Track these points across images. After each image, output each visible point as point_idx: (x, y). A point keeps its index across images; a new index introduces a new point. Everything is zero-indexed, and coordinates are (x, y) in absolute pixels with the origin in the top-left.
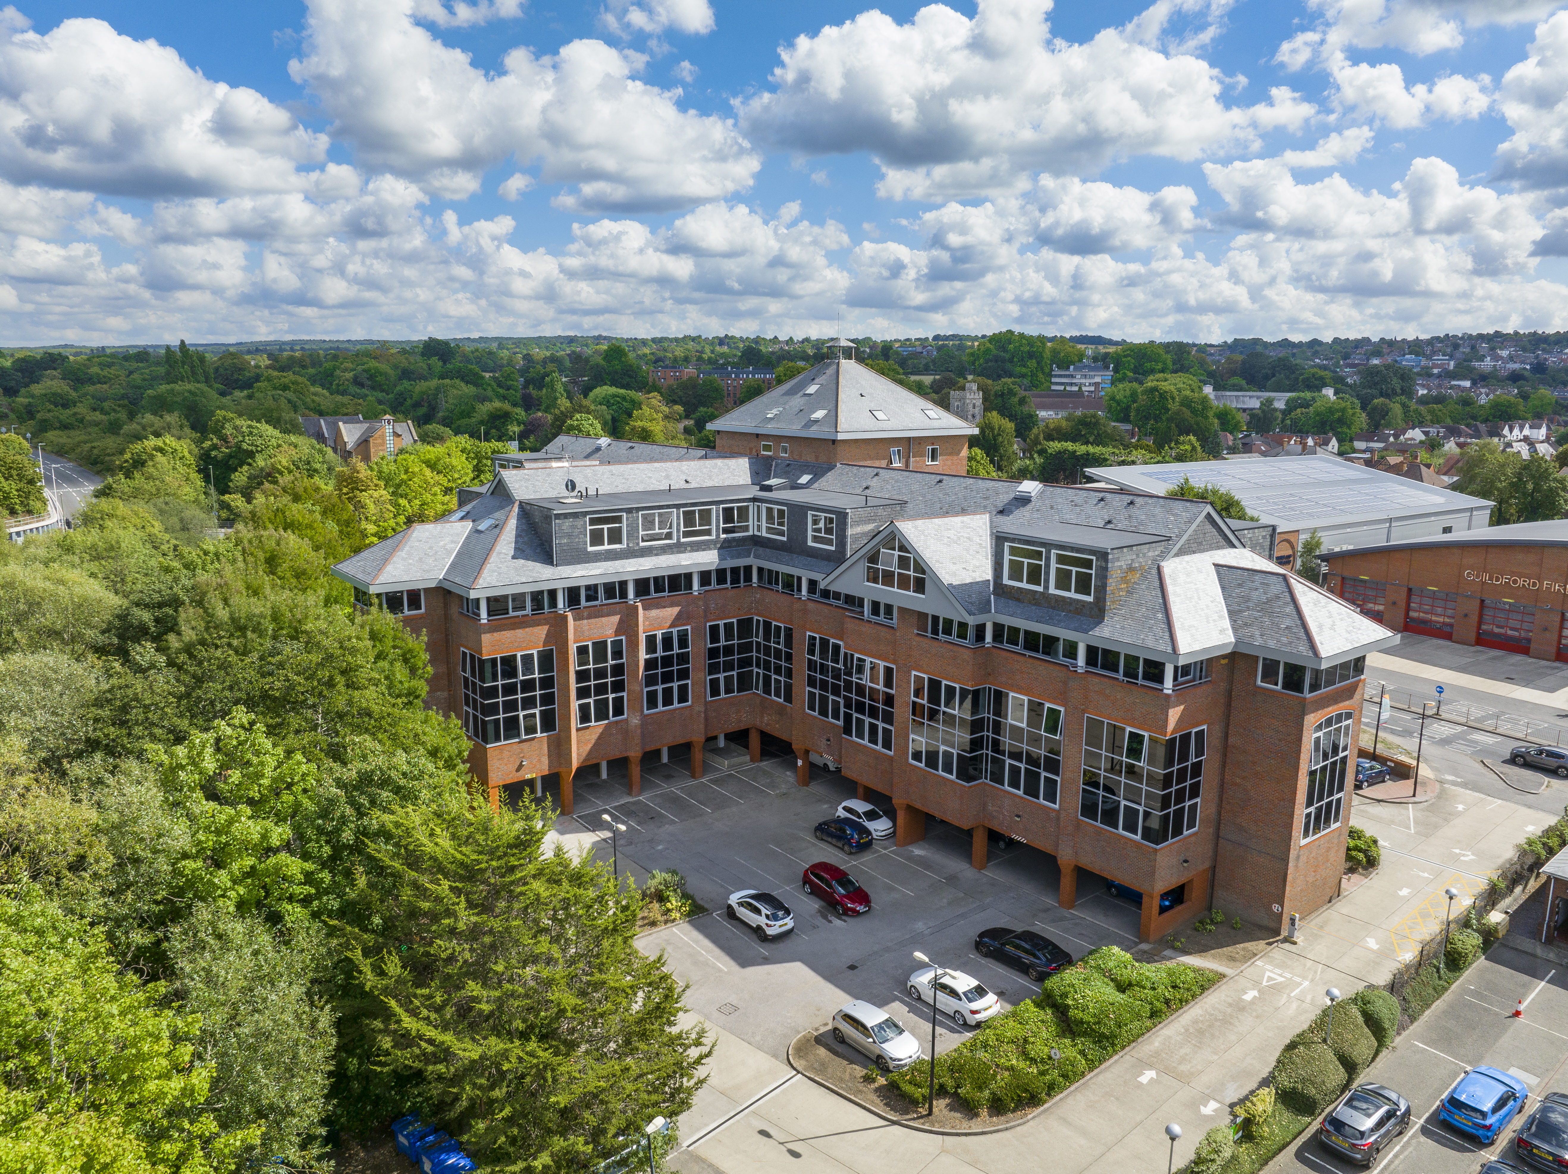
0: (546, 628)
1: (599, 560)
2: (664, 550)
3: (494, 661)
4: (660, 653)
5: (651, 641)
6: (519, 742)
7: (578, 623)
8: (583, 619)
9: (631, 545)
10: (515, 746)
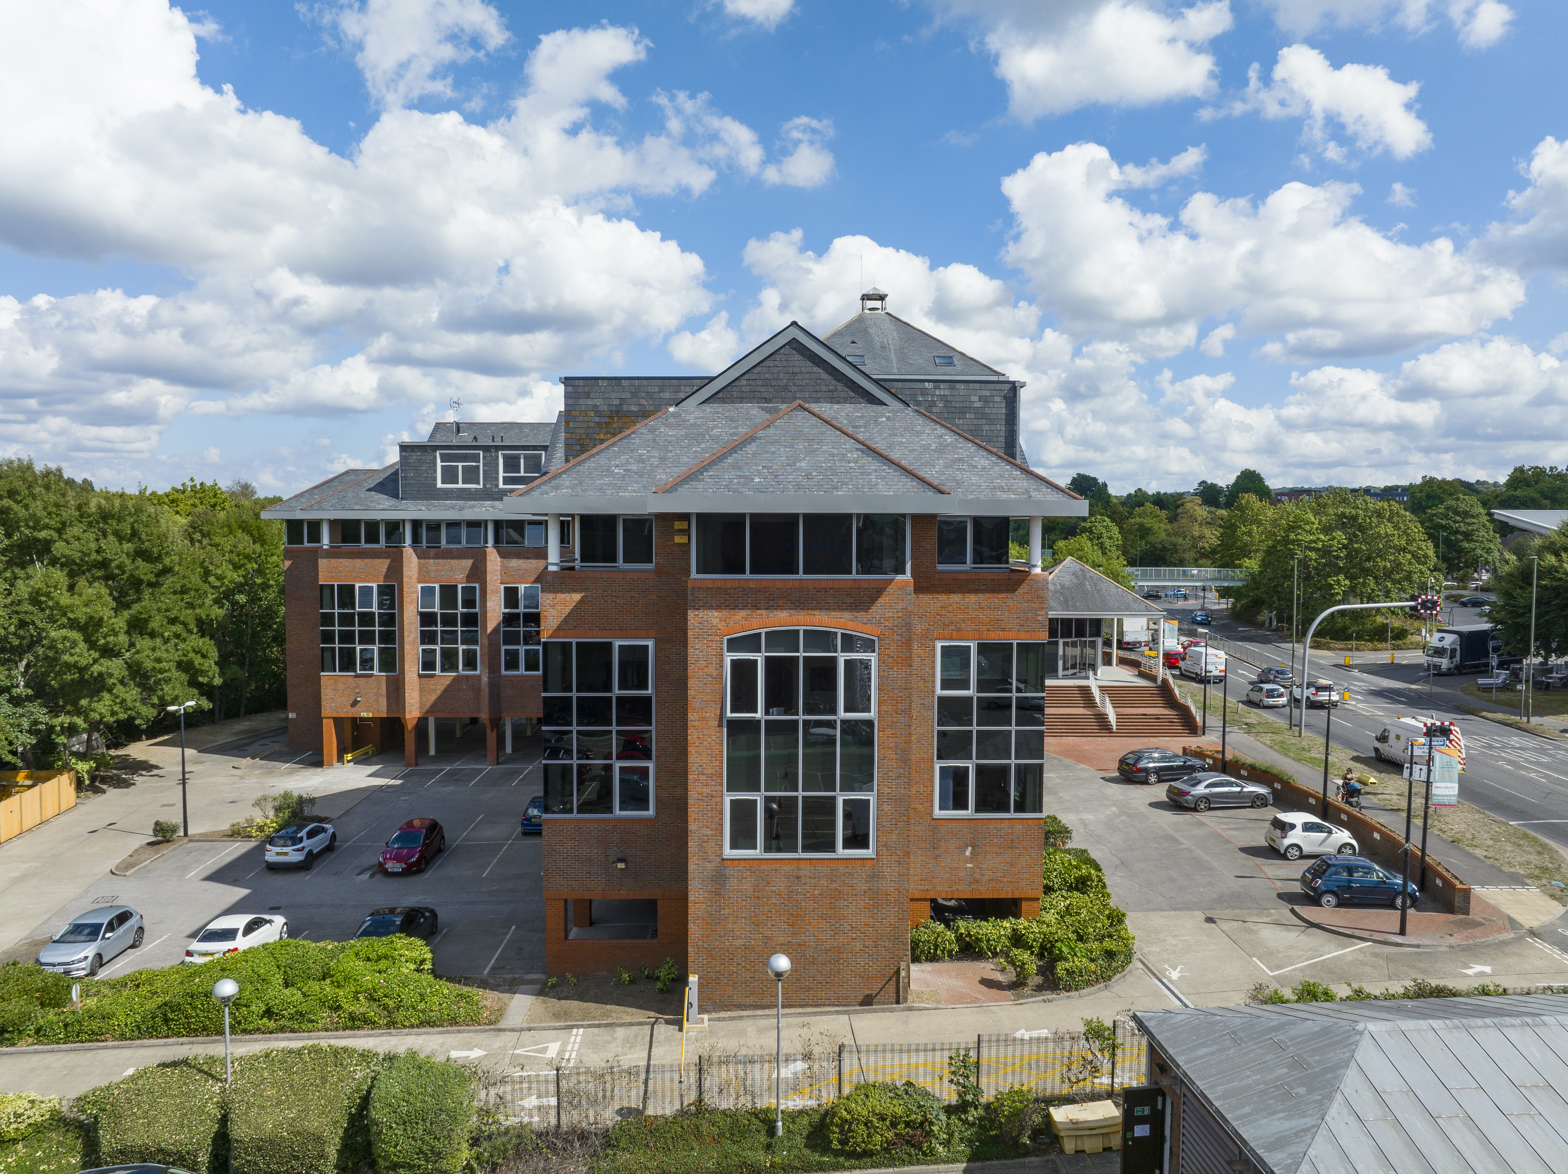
0: (387, 562)
1: (450, 498)
3: (331, 587)
4: (522, 608)
5: (511, 594)
6: (356, 676)
7: (423, 561)
8: (429, 558)
9: (488, 486)
10: (351, 680)
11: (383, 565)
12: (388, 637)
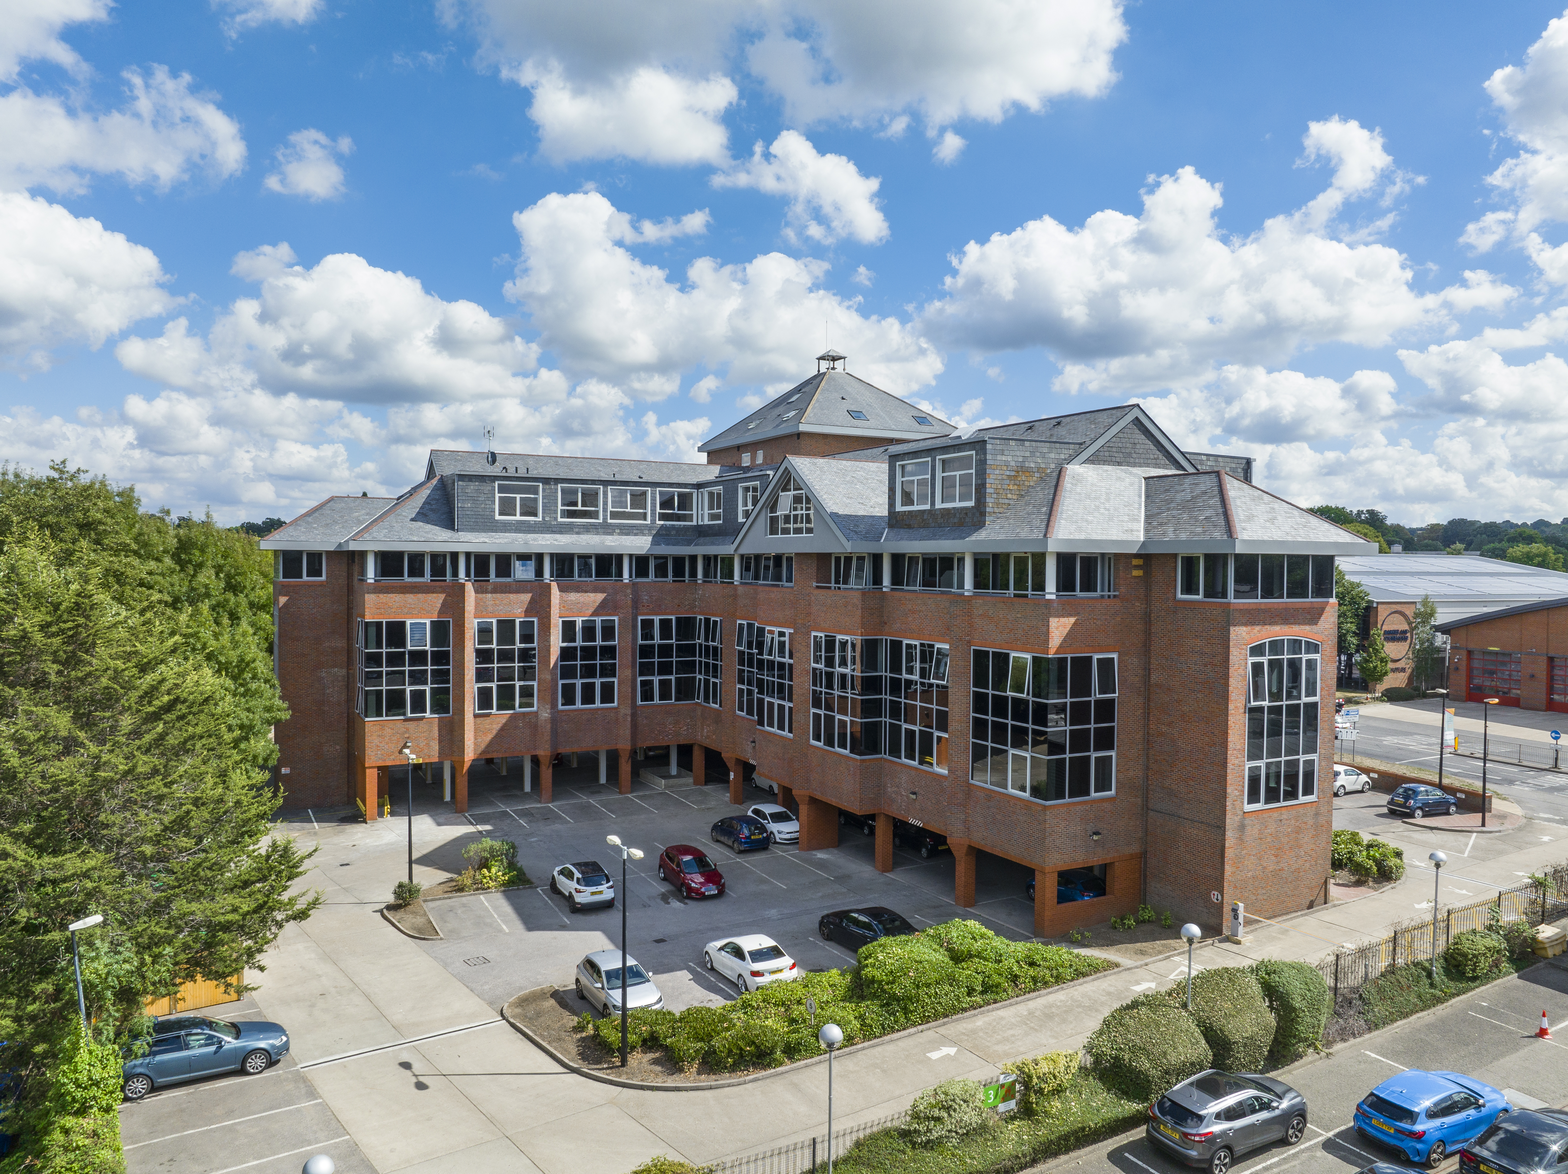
0: (442, 596)
1: (509, 531)
2: (587, 529)
3: (379, 625)
4: (579, 642)
5: (568, 628)
6: (405, 720)
7: (480, 596)
8: (486, 592)
9: (547, 519)
10: (399, 724)
11: (437, 600)
12: (441, 676)
